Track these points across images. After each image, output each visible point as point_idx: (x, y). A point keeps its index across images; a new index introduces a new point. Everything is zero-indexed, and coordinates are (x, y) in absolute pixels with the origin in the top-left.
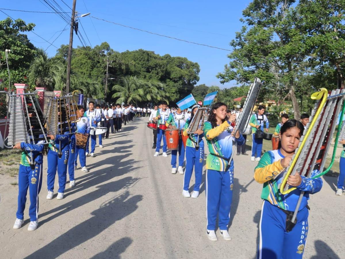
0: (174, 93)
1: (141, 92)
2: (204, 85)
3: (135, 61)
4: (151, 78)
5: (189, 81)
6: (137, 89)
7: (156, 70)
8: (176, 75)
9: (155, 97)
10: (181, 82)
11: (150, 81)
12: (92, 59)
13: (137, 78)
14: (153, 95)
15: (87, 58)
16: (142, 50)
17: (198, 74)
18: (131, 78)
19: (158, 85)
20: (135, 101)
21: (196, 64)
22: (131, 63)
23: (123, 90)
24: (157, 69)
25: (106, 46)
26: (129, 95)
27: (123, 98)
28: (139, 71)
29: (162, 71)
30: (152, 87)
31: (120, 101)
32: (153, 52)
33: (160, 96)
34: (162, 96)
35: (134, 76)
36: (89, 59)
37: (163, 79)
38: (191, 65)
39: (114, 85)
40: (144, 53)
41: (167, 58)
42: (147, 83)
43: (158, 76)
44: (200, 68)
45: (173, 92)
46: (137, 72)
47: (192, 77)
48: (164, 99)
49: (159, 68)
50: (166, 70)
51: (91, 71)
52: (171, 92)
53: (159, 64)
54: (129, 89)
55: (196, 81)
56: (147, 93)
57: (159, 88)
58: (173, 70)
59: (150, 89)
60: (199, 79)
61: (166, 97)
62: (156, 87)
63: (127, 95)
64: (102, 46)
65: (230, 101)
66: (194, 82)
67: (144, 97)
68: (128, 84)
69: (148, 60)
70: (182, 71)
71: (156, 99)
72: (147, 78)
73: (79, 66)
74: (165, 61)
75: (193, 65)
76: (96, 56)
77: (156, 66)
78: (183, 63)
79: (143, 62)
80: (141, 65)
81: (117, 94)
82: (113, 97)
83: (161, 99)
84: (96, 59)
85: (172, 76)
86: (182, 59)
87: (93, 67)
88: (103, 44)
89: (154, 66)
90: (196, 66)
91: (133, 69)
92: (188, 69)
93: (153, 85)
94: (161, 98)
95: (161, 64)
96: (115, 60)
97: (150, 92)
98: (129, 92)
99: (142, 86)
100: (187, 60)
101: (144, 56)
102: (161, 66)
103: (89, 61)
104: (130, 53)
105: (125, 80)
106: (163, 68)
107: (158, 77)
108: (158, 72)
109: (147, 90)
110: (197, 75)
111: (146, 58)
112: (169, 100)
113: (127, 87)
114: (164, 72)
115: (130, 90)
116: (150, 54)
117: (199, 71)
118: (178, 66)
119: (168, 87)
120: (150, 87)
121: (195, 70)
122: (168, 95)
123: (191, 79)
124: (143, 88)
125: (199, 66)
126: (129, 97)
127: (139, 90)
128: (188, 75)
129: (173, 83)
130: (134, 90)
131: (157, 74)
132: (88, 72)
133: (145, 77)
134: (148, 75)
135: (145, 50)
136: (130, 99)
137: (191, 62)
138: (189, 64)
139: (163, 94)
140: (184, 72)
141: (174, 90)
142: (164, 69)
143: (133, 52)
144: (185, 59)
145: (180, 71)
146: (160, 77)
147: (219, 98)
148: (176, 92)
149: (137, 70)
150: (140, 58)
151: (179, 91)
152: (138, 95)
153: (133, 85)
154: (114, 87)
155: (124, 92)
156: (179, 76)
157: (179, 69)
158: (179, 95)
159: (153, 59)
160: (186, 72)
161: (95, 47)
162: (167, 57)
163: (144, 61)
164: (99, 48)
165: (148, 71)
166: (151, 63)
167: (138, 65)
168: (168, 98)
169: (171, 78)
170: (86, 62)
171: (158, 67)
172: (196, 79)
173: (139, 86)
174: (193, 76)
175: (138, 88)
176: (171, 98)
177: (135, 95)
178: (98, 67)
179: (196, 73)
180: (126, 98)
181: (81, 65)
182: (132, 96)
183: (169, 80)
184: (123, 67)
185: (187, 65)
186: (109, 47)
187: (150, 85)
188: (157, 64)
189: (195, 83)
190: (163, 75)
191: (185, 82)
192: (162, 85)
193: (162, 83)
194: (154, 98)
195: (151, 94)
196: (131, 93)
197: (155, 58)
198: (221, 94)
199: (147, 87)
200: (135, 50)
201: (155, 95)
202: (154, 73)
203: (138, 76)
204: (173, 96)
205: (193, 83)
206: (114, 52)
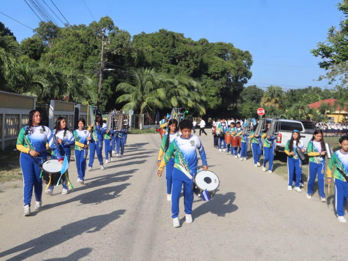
0: (213, 96)
1: (161, 93)
2: (255, 86)
3: (153, 46)
4: (178, 72)
5: (237, 78)
6: (155, 89)
7: (186, 61)
8: (217, 69)
9: (184, 102)
10: (224, 80)
11: (177, 77)
12: (86, 43)
13: (156, 72)
14: (181, 99)
15: (78, 41)
16: (164, 31)
17: (250, 68)
18: (147, 71)
19: (190, 84)
20: (152, 108)
21: (247, 52)
22: (146, 50)
23: (133, 91)
24: (188, 59)
25: (108, 23)
26: (142, 98)
27: (132, 104)
28: (160, 62)
29: (196, 63)
30: (180, 86)
31: (128, 107)
32: (182, 35)
33: (192, 101)
34: (195, 101)
35: (151, 69)
36: (82, 41)
37: (196, 75)
38: (240, 55)
39: (119, 82)
40: (167, 35)
41: (202, 44)
42: (171, 80)
43: (188, 70)
44: (253, 59)
45: (212, 94)
46: (157, 64)
47: (240, 73)
48: (198, 105)
49: (190, 59)
50: (202, 60)
51: (83, 61)
52: (209, 94)
53: (191, 52)
54: (142, 89)
55: (247, 79)
56: (172, 95)
57: (191, 88)
58: (212, 61)
59: (176, 90)
60: (251, 76)
61: (202, 102)
62: (186, 86)
63: (139, 98)
64: (101, 22)
65: (303, 108)
66: (243, 79)
67: (167, 101)
68: (141, 81)
69: (174, 46)
70: (226, 62)
71: (186, 105)
72: (172, 72)
73: (65, 52)
74: (200, 48)
75: (243, 55)
76: (91, 38)
77: (186, 54)
78: (226, 51)
79: (166, 49)
80: (163, 53)
81: (124, 98)
82: (118, 102)
83: (193, 106)
84: (92, 43)
85: (211, 70)
86: (226, 46)
87: (86, 55)
88: (102, 19)
89: (183, 55)
90: (246, 56)
91: (149, 59)
92: (234, 60)
93: (180, 83)
94: (194, 104)
95: (194, 51)
96: (120, 43)
97: (177, 94)
98: (144, 94)
99: (163, 84)
100: (233, 46)
101: (168, 39)
102: (194, 54)
103: (81, 45)
104: (147, 36)
105: (137, 76)
106: (197, 57)
107: (189, 72)
108: (189, 64)
109: (172, 91)
110: (248, 70)
111: (171, 43)
112: (206, 108)
113: (140, 85)
114: (199, 64)
115: (145, 91)
116: (176, 38)
117: (251, 64)
118: (220, 56)
119: (204, 86)
120: (176, 87)
121: (244, 62)
122: (204, 98)
123: (238, 76)
124: (165, 88)
125: (251, 56)
126: (143, 101)
127: (158, 90)
128: (234, 68)
129: (212, 80)
130: (151, 90)
131: (188, 67)
132: (79, 62)
133: (169, 71)
134: (173, 68)
135: (169, 30)
136: (144, 104)
137: (239, 50)
138: (236, 52)
139: (197, 97)
140: (229, 64)
141: (213, 91)
142: (199, 60)
143: (152, 35)
144: (230, 46)
145: (223, 62)
146: (191, 71)
147: (281, 103)
148: (217, 94)
149: (156, 60)
150: (161, 42)
151: (221, 94)
152: (157, 98)
153: (149, 83)
154: (119, 85)
155: (134, 93)
156: (221, 69)
157: (221, 60)
158: (221, 99)
159: (182, 44)
160: (232, 65)
161: (91, 25)
162: (204, 42)
163: (167, 47)
164: (97, 26)
165: (174, 62)
166: (179, 50)
167: (159, 54)
168: (204, 103)
169: (209, 73)
170: (77, 47)
171: (189, 56)
172: (248, 75)
173: (159, 84)
174: (242, 70)
175: (156, 87)
176: (209, 103)
177: (153, 99)
178: (94, 55)
179: (247, 66)
180: (138, 104)
181: (68, 53)
182: (147, 100)
183: (206, 76)
184: (134, 55)
185: (233, 54)
186: (113, 24)
187: (176, 83)
188: (188, 52)
189: (246, 82)
190: (196, 69)
191: (230, 79)
192: (195, 83)
193: (196, 81)
194: (183, 104)
195: (178, 97)
196: (145, 96)
197: (184, 43)
198: (284, 98)
199: (171, 86)
200: (154, 33)
201: (184, 99)
202: (183, 65)
203: (158, 69)
204: (213, 100)
205: (242, 81)
206: (121, 32)
